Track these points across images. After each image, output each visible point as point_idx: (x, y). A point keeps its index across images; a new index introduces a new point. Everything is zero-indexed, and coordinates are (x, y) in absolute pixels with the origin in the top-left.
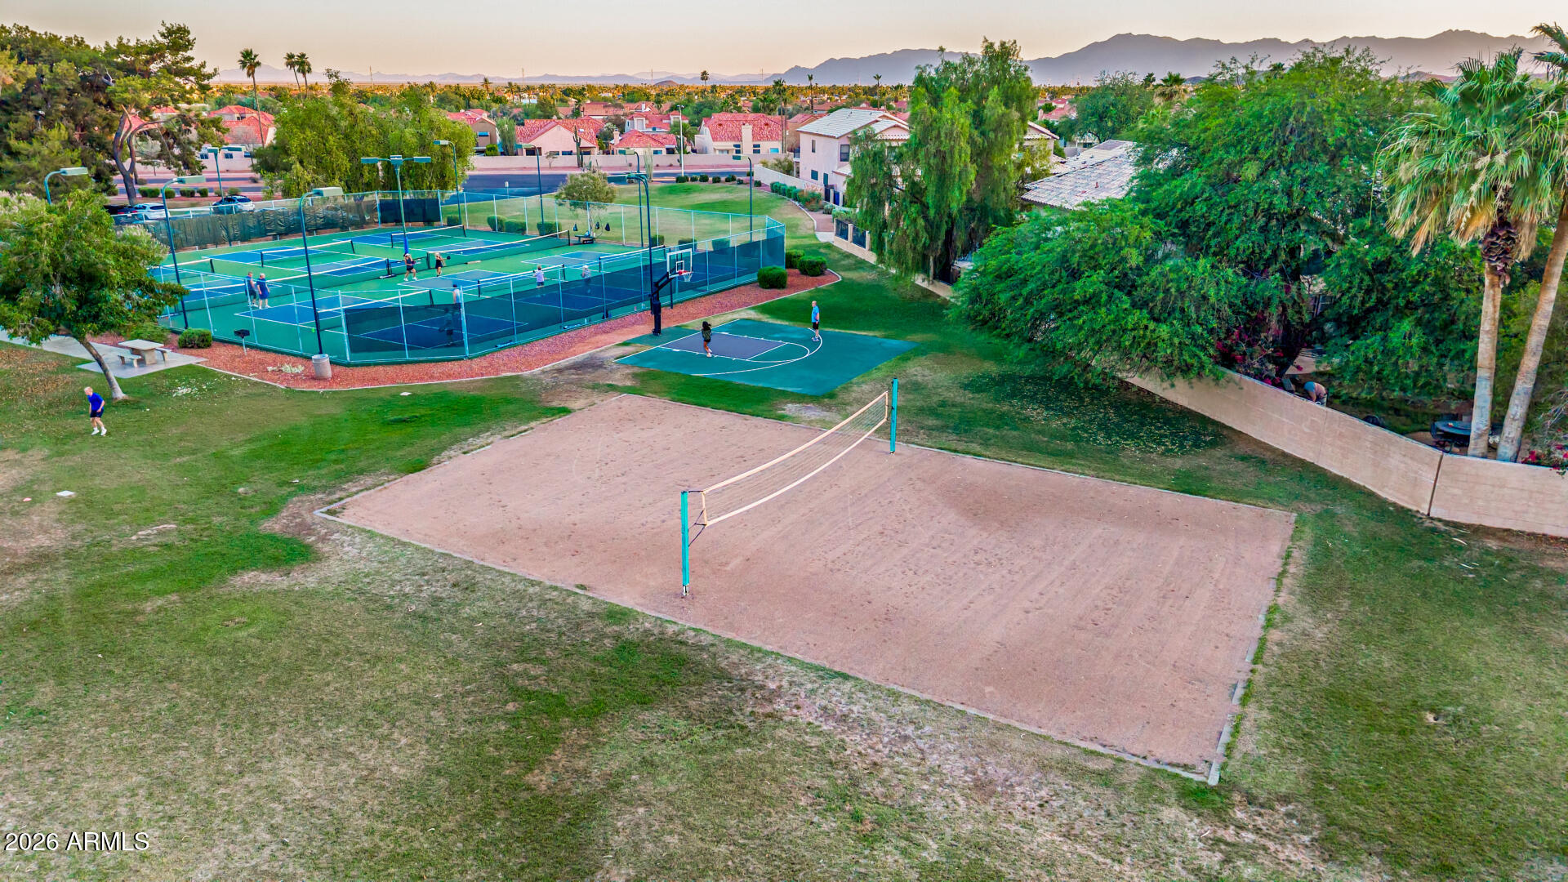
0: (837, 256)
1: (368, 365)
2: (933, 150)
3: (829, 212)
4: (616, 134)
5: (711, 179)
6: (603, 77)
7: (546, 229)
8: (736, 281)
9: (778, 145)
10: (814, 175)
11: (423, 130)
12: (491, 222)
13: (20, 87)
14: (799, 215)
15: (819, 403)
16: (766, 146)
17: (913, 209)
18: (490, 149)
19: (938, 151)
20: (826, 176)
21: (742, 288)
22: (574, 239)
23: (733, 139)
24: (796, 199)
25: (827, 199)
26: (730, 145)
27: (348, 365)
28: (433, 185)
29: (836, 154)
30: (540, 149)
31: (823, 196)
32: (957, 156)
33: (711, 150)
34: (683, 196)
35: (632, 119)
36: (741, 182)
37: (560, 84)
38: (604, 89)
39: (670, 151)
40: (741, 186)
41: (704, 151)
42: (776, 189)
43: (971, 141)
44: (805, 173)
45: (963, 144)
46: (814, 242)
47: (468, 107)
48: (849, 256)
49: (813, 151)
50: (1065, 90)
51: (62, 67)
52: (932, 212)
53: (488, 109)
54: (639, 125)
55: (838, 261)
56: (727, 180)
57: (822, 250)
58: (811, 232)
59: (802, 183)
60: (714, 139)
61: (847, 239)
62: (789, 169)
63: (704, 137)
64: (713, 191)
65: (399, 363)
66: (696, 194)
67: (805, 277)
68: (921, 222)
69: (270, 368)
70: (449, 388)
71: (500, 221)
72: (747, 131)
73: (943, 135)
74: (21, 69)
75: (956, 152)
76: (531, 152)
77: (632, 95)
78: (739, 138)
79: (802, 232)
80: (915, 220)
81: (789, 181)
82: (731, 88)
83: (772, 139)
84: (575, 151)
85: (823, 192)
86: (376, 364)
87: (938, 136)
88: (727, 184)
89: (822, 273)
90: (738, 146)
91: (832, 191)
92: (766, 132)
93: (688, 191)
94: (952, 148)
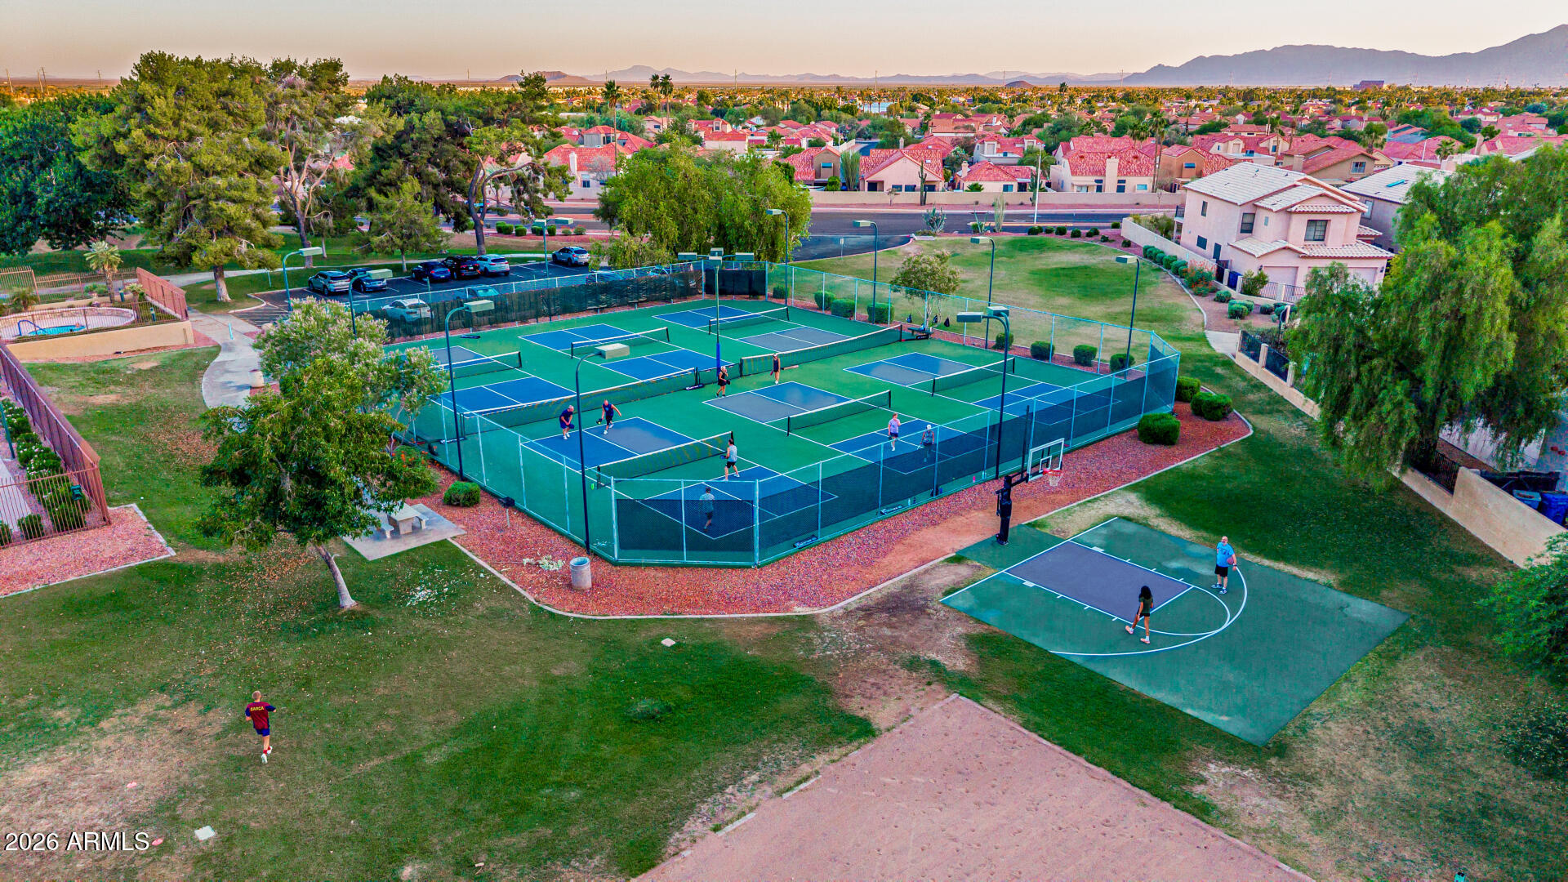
0: (1242, 385)
1: (638, 566)
2: (1445, 309)
3: (1223, 299)
4: (965, 165)
5: (1069, 232)
6: (954, 77)
7: (879, 315)
8: (1108, 431)
9: (1147, 181)
10: (1202, 242)
11: (757, 196)
12: (818, 298)
13: (389, 139)
14: (1182, 301)
15: (1263, 768)
16: (1132, 182)
17: (1400, 388)
18: (832, 184)
19: (1455, 312)
20: (1218, 248)
21: (1115, 440)
22: (906, 333)
23: (1095, 173)
24: (1176, 273)
25: (1220, 278)
26: (1090, 180)
27: (615, 564)
28: (762, 255)
29: (1236, 224)
30: (882, 182)
31: (1214, 276)
32: (1487, 324)
33: (1068, 185)
34: (1036, 254)
35: (983, 142)
36: (1105, 240)
37: (911, 85)
38: (955, 91)
39: (1022, 187)
40: (1104, 245)
41: (1059, 187)
42: (1150, 254)
43: (1512, 301)
44: (1189, 237)
45: (1501, 305)
46: (1205, 351)
47: (819, 118)
48: (1259, 386)
49: (1203, 214)
50: (1491, 94)
51: (432, 117)
52: (1429, 394)
53: (837, 120)
54: (988, 152)
55: (1244, 393)
56: (1089, 235)
57: (1219, 370)
58: (1200, 330)
59: (1183, 252)
60: (1074, 173)
61: (1257, 361)
62: (1167, 229)
63: (1062, 170)
64: (1072, 248)
65: (673, 566)
66: (1050, 254)
67: (1200, 421)
68: (1411, 409)
69: (526, 561)
70: (725, 634)
71: (828, 299)
72: (1112, 165)
73: (1468, 291)
74: (391, 121)
75: (1487, 316)
76: (873, 186)
77: (985, 100)
78: (1102, 172)
79: (1188, 329)
80: (1400, 404)
81: (1168, 247)
82: (1087, 90)
83: (1139, 173)
84: (919, 185)
85: (1214, 271)
86: (648, 566)
87: (1459, 290)
88: (1088, 241)
89: (1224, 417)
90: (1101, 181)
91: (1227, 272)
92: (1134, 166)
93: (1041, 247)
94: (1479, 311)
